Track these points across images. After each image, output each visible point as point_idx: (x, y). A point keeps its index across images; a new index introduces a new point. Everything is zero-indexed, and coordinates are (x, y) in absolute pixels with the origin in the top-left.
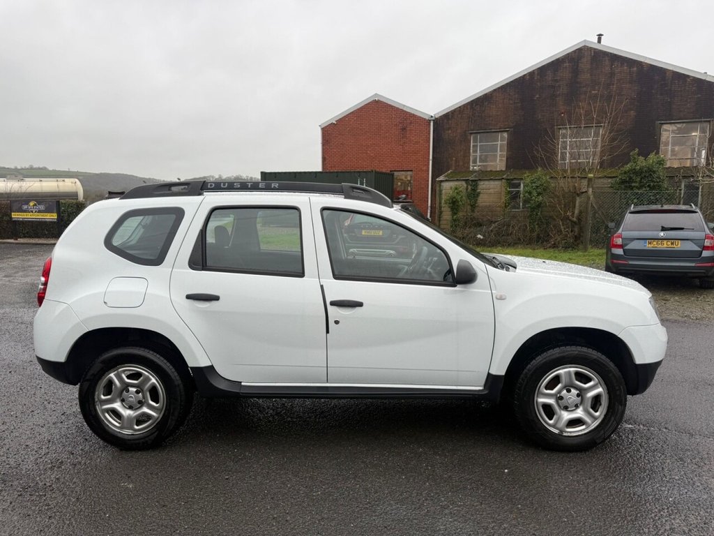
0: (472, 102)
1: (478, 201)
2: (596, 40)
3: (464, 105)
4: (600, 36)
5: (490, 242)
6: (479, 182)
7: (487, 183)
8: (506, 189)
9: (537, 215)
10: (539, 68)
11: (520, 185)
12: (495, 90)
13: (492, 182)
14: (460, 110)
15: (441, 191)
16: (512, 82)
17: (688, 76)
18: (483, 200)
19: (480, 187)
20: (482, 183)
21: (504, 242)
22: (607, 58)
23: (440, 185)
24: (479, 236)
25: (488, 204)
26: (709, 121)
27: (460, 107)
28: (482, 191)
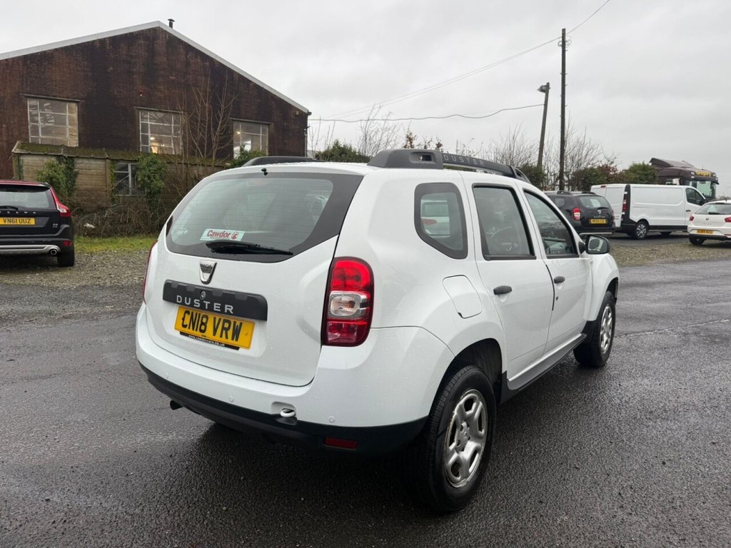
0: (25, 57)
1: (76, 183)
2: (167, 23)
3: (13, 59)
4: (171, 21)
5: (105, 232)
6: (76, 160)
7: (86, 161)
8: (112, 171)
9: (157, 201)
10: (110, 37)
11: (127, 167)
12: (56, 50)
13: (93, 162)
14: (7, 65)
15: (20, 167)
16: (77, 45)
17: (250, 81)
18: (83, 182)
19: (77, 166)
20: (80, 161)
21: (122, 231)
22: (181, 46)
23: (19, 160)
24: (88, 225)
25: (90, 187)
26: (268, 125)
27: (7, 60)
28: (80, 171)
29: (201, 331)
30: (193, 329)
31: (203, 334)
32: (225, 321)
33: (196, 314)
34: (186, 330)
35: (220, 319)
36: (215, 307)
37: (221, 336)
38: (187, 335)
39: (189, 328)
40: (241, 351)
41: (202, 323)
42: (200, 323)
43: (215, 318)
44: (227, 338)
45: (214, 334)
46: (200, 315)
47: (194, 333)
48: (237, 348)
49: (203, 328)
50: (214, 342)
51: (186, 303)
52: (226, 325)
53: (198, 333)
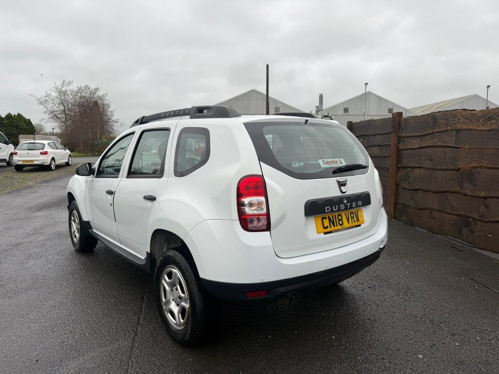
29: (340, 225)
30: (334, 226)
31: (342, 226)
32: (351, 213)
33: (333, 216)
34: (329, 230)
35: (348, 213)
36: (353, 205)
37: (352, 222)
38: (331, 232)
39: (331, 227)
40: (362, 226)
41: (339, 220)
42: (337, 220)
43: (346, 214)
44: (355, 222)
45: (349, 223)
46: (335, 216)
47: (336, 228)
48: (360, 225)
49: (341, 222)
50: (350, 228)
51: (334, 210)
52: (352, 215)
53: (339, 227)
